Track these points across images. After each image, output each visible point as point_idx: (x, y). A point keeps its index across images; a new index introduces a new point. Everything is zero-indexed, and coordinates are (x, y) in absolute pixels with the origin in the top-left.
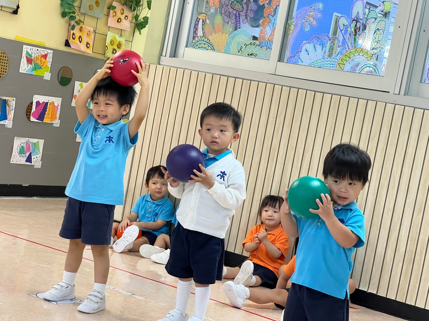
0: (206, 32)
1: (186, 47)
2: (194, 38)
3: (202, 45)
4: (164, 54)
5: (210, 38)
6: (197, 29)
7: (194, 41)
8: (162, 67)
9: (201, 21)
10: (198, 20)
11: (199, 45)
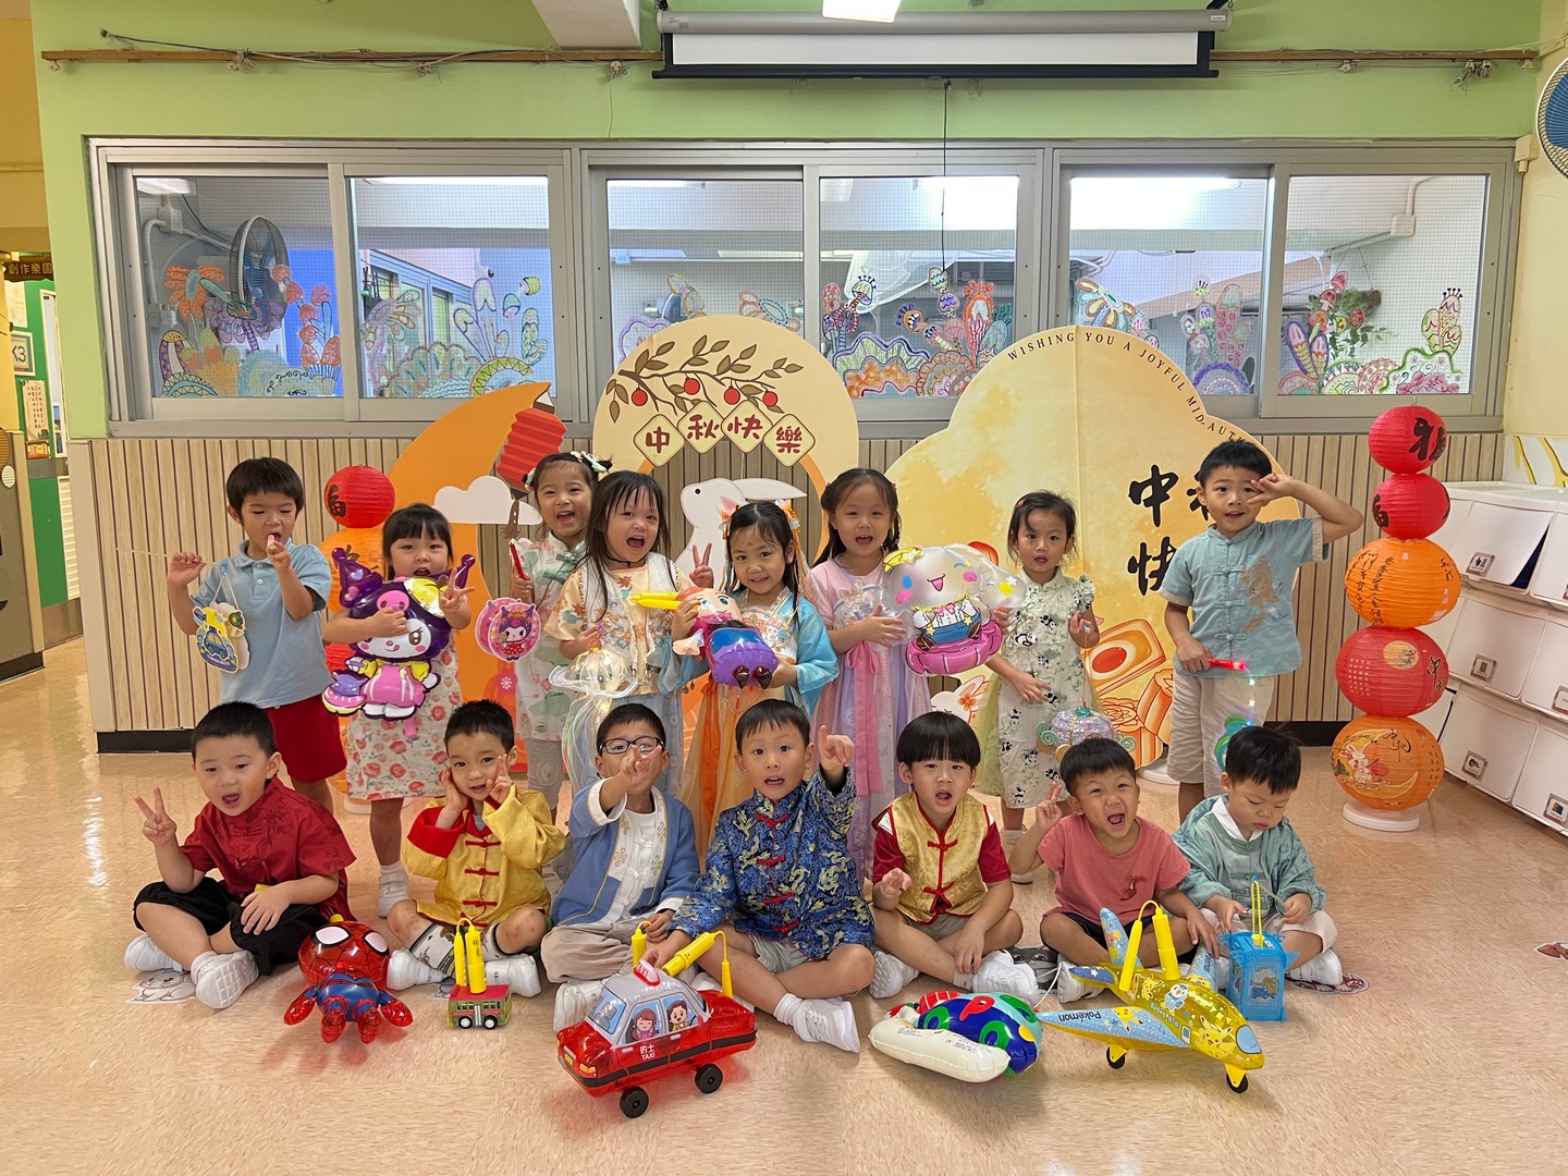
0: (188, 363)
1: (154, 396)
2: (165, 378)
3: (187, 388)
4: (116, 416)
5: (200, 374)
6: (167, 361)
7: (167, 384)
8: (120, 441)
9: (171, 348)
10: (164, 345)
11: (180, 390)
